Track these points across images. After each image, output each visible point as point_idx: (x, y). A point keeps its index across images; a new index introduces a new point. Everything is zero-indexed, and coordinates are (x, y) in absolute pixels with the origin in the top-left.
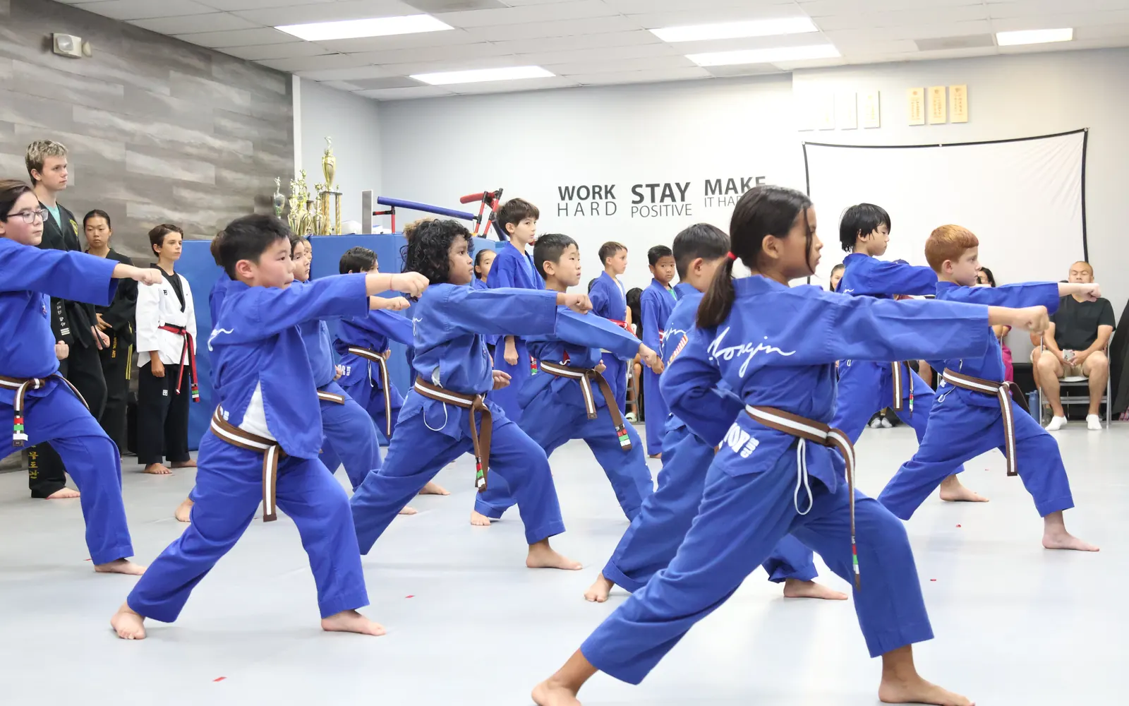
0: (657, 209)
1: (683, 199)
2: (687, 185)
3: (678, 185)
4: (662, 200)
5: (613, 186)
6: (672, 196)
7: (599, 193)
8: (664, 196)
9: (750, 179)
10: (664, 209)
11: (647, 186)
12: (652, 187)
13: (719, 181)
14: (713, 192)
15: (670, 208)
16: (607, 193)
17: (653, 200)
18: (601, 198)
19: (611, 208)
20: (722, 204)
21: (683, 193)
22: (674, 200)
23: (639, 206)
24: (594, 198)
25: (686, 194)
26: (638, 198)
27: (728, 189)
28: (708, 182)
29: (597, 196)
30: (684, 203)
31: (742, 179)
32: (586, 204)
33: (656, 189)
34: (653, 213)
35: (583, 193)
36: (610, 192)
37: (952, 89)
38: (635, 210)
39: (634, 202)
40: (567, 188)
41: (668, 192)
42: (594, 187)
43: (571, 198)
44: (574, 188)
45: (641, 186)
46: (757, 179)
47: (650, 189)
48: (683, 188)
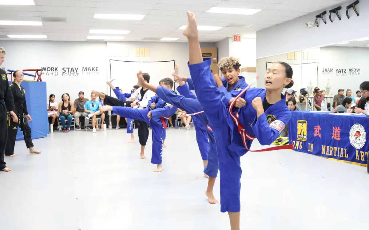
0: (69, 74)
1: (76, 72)
2: (78, 68)
3: (75, 68)
4: (71, 72)
5: (57, 68)
6: (73, 71)
7: (53, 69)
8: (71, 71)
9: (94, 68)
10: (71, 74)
11: (67, 68)
12: (68, 68)
13: (86, 68)
14: (85, 71)
15: (73, 74)
16: (55, 69)
17: (68, 72)
18: (54, 71)
19: (56, 74)
20: (87, 74)
21: (76, 70)
22: (74, 72)
23: (64, 73)
24: (52, 71)
25: (77, 70)
26: (64, 71)
27: (89, 70)
28: (83, 68)
29: (52, 70)
30: (77, 73)
31: (92, 68)
32: (49, 72)
33: (69, 69)
34: (68, 75)
35: (49, 69)
36: (56, 69)
37: (145, 49)
38: (63, 74)
39: (63, 72)
40: (44, 68)
41: (72, 70)
42: (52, 68)
43: (45, 70)
44: (46, 68)
45: (65, 68)
46: (96, 68)
47: (67, 69)
48: (76, 69)
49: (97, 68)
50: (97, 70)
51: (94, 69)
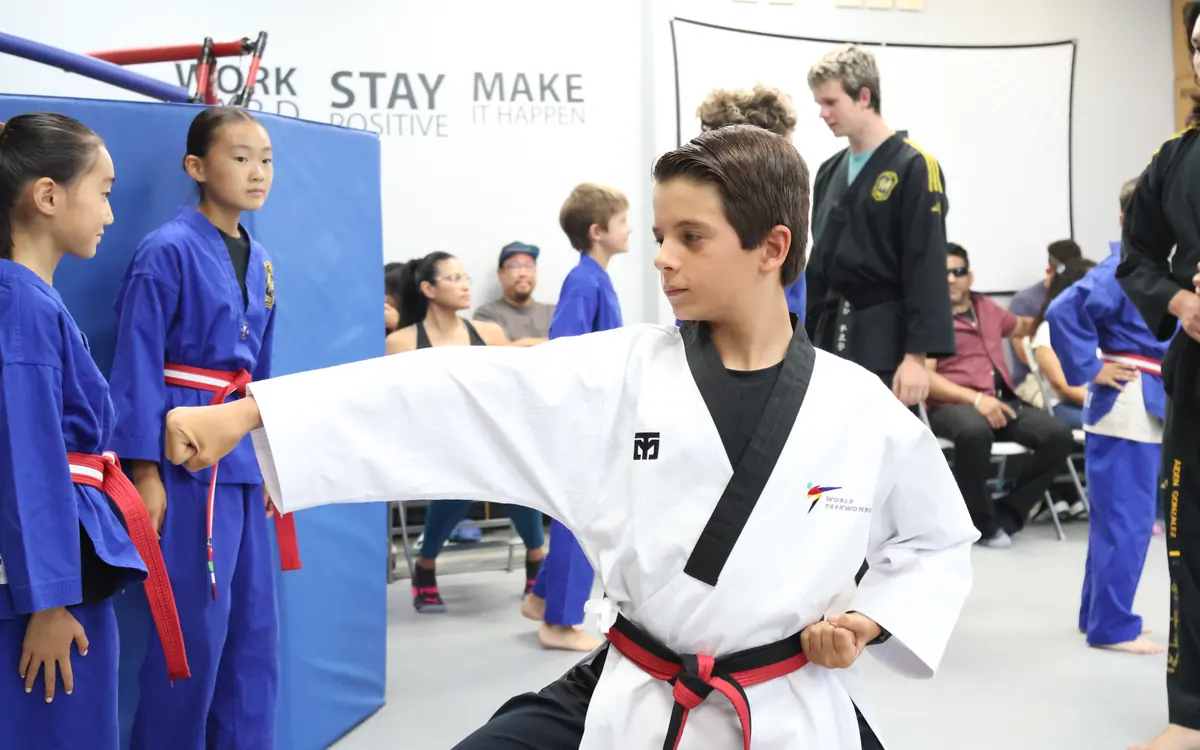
0: (382, 121)
1: (431, 105)
2: (440, 78)
3: (423, 78)
4: (391, 105)
5: (292, 71)
6: (410, 97)
7: (262, 81)
8: (394, 97)
9: (555, 77)
10: (394, 121)
11: (362, 75)
12: (373, 77)
13: (499, 76)
14: (489, 96)
15: (406, 121)
16: (279, 82)
17: (373, 104)
18: (266, 91)
19: (289, 113)
20: (505, 119)
21: (431, 93)
22: (414, 105)
23: (346, 112)
25: (438, 96)
26: (343, 98)
27: (515, 92)
28: (478, 76)
29: (258, 86)
30: (434, 114)
31: (542, 77)
33: (380, 82)
35: (229, 78)
36: (286, 80)
38: (338, 119)
39: (335, 105)
41: (402, 90)
45: (348, 74)
46: (569, 77)
47: (366, 81)
48: (432, 84)
49: (574, 82)
50: (575, 94)
51: (555, 86)
